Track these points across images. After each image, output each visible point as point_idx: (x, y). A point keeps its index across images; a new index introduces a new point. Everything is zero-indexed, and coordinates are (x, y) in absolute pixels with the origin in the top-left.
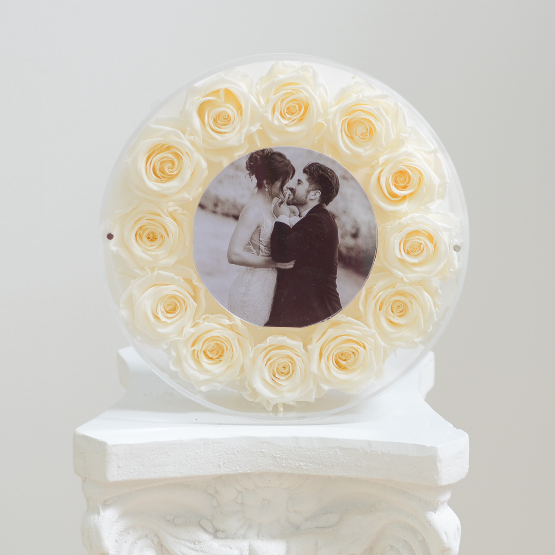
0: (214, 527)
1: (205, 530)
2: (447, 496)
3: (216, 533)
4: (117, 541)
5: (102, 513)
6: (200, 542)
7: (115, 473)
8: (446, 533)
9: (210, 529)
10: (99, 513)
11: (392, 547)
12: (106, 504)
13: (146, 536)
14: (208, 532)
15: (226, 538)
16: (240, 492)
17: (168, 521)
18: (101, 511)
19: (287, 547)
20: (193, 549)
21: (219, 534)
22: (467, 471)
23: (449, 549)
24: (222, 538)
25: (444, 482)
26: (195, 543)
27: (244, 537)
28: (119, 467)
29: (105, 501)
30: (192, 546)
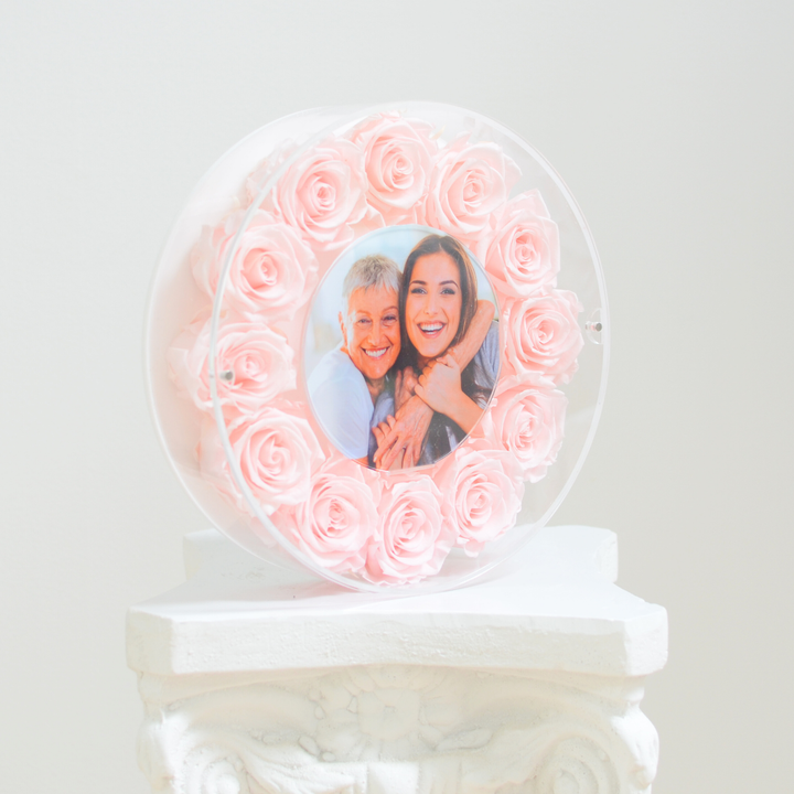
0: (318, 747)
1: (306, 751)
2: (639, 695)
3: (321, 755)
4: (185, 763)
5: (165, 721)
6: (299, 766)
7: (185, 661)
8: (638, 746)
9: (313, 749)
10: (161, 721)
11: (564, 773)
12: (170, 709)
13: (225, 759)
14: (310, 754)
15: (335, 761)
16: (354, 696)
17: (256, 738)
18: (164, 718)
19: (420, 772)
20: (290, 776)
21: (325, 756)
22: (666, 659)
23: (642, 768)
24: (330, 762)
25: (635, 672)
26: (292, 768)
27: (360, 759)
28: (189, 654)
29: (170, 705)
30: (289, 771)
